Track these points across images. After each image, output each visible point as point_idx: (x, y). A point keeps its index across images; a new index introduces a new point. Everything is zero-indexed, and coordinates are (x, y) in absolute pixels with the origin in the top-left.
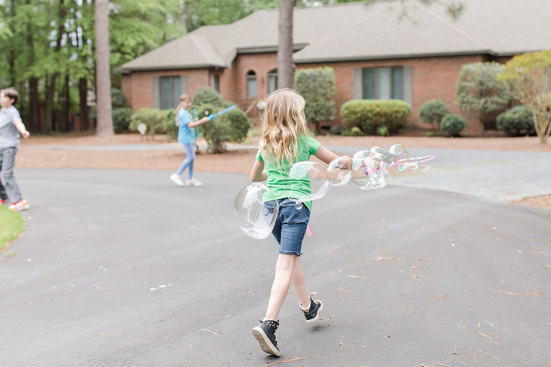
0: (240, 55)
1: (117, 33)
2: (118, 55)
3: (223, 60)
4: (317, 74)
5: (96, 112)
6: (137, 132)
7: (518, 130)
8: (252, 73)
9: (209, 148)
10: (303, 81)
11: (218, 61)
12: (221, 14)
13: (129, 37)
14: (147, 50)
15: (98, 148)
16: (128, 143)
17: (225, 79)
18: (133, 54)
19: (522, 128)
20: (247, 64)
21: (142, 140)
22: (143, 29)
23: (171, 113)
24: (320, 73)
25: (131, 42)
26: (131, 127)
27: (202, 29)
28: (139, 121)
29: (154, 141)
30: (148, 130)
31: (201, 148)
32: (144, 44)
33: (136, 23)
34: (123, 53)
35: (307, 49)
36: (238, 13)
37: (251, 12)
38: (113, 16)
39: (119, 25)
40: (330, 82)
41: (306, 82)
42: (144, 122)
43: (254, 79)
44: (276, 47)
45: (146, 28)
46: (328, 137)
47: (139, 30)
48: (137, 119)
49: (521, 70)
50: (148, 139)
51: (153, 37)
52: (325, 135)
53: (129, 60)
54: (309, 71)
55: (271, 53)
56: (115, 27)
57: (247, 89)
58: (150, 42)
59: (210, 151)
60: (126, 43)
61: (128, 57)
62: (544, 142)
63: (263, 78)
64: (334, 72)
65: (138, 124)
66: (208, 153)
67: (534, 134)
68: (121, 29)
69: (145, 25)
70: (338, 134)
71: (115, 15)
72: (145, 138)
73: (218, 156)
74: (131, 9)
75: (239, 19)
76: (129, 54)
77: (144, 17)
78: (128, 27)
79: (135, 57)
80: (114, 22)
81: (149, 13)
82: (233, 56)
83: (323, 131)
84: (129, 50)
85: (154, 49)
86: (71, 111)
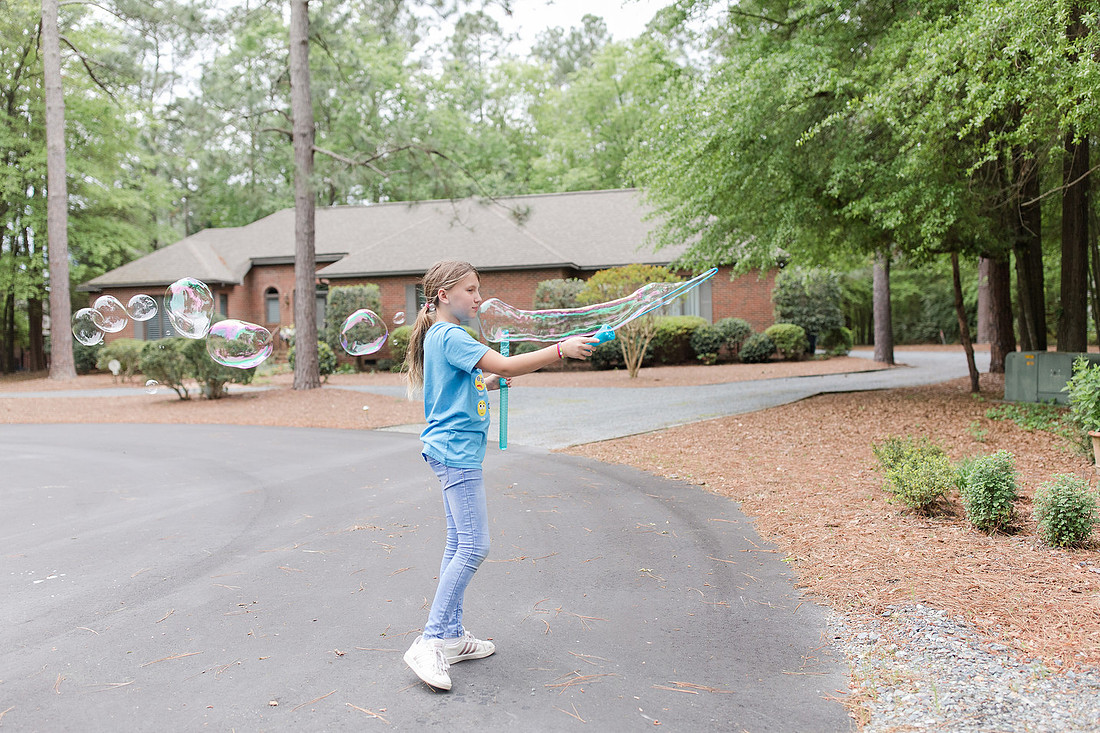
0: (255, 268)
1: (82, 237)
2: (84, 267)
3: (233, 274)
4: (357, 292)
5: (50, 346)
6: (107, 372)
7: (608, 361)
8: (272, 291)
9: (203, 393)
10: (339, 302)
11: (226, 276)
12: (233, 213)
13: (99, 243)
14: (126, 259)
15: (46, 395)
16: (95, 386)
17: (236, 299)
18: (105, 266)
19: (612, 360)
20: (266, 279)
21: (116, 383)
22: (120, 232)
23: (148, 346)
24: (361, 290)
25: (104, 251)
26: (99, 365)
27: (206, 232)
28: (109, 357)
29: (132, 383)
30: (124, 369)
31: (190, 393)
32: (123, 252)
33: (112, 224)
34: (92, 265)
35: (345, 259)
36: (255, 211)
37: (273, 210)
38: (75, 213)
39: (85, 226)
40: (374, 303)
41: (343, 303)
42: (118, 359)
43: (277, 299)
44: (293, 257)
45: (124, 230)
46: (372, 373)
47: (115, 233)
48: (107, 354)
49: (606, 287)
50: (123, 381)
51: (135, 243)
52: (368, 371)
53: (100, 274)
54: (346, 289)
55: (287, 265)
56: (78, 229)
57: (267, 311)
58: (130, 250)
59: (205, 396)
60: (95, 251)
61: (98, 270)
62: (634, 375)
63: (287, 298)
64: (380, 290)
65: (109, 361)
66: (201, 399)
67: (624, 367)
68: (87, 231)
69: (123, 226)
70: (387, 369)
71: (83, 212)
72: (119, 379)
73: (214, 402)
74: (103, 205)
75: (255, 220)
76: (98, 265)
77: (123, 215)
78: (98, 229)
79: (108, 270)
80: (78, 222)
81: (128, 209)
82: (247, 268)
83: (367, 366)
84: (100, 261)
85: (138, 258)
86: (17, 344)
